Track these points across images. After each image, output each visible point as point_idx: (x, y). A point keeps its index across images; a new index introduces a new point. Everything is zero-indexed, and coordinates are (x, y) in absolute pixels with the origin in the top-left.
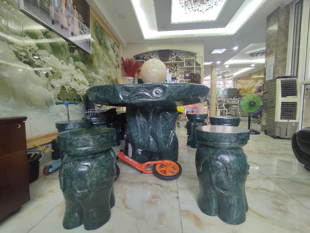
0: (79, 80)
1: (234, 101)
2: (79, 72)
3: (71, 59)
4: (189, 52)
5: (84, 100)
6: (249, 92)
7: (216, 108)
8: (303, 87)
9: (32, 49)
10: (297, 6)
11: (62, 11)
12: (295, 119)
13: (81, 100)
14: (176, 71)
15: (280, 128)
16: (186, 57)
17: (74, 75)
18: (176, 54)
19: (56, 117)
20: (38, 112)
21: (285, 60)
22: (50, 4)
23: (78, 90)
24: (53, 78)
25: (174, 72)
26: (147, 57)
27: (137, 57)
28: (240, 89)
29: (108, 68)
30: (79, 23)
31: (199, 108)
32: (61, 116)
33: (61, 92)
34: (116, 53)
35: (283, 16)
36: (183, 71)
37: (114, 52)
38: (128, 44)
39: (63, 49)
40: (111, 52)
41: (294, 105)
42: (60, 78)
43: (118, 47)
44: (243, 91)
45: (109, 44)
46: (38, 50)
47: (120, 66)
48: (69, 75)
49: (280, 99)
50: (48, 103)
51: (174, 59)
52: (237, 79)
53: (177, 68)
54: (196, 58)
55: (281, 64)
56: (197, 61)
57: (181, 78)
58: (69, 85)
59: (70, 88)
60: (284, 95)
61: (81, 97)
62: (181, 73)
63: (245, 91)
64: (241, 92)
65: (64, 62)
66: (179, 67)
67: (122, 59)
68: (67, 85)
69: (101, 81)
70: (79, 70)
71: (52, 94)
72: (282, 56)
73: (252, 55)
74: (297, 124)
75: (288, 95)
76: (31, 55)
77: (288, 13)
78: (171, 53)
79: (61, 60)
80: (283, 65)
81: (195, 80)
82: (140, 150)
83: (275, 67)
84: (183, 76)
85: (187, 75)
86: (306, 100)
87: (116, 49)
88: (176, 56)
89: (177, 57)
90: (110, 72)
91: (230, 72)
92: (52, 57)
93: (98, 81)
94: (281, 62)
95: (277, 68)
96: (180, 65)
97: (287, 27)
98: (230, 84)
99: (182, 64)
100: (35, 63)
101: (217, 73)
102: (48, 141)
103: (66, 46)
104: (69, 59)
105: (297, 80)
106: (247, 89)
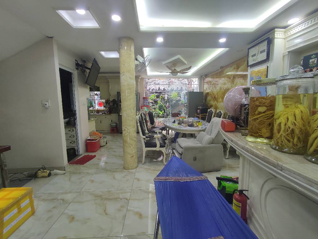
6: (221, 100)
28: (208, 93)
44: (212, 97)
52: (203, 77)
63: (215, 97)
64: (209, 98)
106: (217, 94)
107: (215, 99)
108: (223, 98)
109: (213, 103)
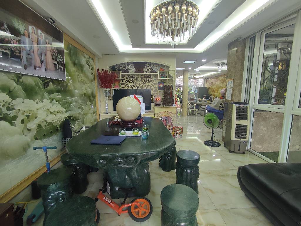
0: (54, 111)
1: (204, 101)
2: (55, 104)
3: (46, 94)
4: (162, 65)
5: (61, 129)
6: (217, 92)
7: (188, 108)
8: (253, 110)
9: (6, 103)
10: (251, 40)
11: (33, 52)
12: (246, 139)
13: (58, 130)
14: (151, 81)
15: (235, 145)
16: (160, 69)
17: (50, 109)
18: (150, 66)
19: (34, 158)
20: (16, 162)
21: (241, 84)
22: (21, 50)
23: (54, 121)
24: (29, 122)
25: (149, 82)
26: (122, 67)
27: (113, 68)
28: (209, 88)
29: (84, 85)
30: (52, 55)
31: (172, 118)
32: (39, 154)
33: (37, 131)
34: (91, 68)
35: (241, 47)
36: (157, 82)
37: (89, 66)
38: (103, 55)
39: (37, 88)
40: (86, 68)
41: (245, 127)
42: (36, 118)
43: (93, 60)
45: (83, 61)
46: (12, 101)
47: (96, 79)
48: (44, 111)
49: (235, 122)
50: (25, 148)
51: (148, 70)
52: (206, 79)
53: (151, 78)
54: (169, 71)
55: (238, 88)
56: (170, 74)
57: (155, 88)
58: (45, 121)
59: (47, 123)
60: (238, 119)
61: (58, 127)
62: (155, 84)
64: (210, 91)
65: (39, 101)
66: (154, 78)
67: (98, 71)
68: (43, 121)
69: (77, 102)
70: (54, 101)
71: (28, 138)
72: (238, 81)
73: (218, 64)
74: (247, 142)
75: (241, 119)
76: (5, 109)
77: (245, 45)
78: (146, 65)
79: (35, 100)
80: (239, 89)
81: (168, 93)
82: (117, 188)
83: (233, 90)
84: (157, 86)
85: (161, 86)
86: (255, 119)
87: (91, 62)
88: (151, 67)
89: (151, 69)
90: (85, 89)
91: (201, 74)
92: (27, 101)
93: (74, 103)
94: (237, 86)
95: (235, 91)
96: (154, 76)
97: (244, 57)
98: (201, 83)
99: (156, 76)
100: (10, 116)
101: (189, 77)
102: (28, 185)
103: (40, 84)
104: (44, 96)
105: (248, 107)
106: (215, 89)
107: (213, 91)
108: (218, 91)
109: (212, 93)
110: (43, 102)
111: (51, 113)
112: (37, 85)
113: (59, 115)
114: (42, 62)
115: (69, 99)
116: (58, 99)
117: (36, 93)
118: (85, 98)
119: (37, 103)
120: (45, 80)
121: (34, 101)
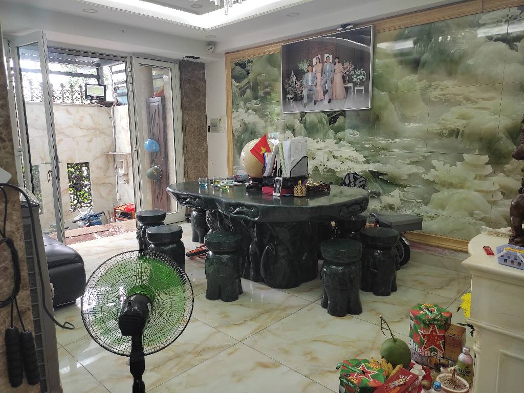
0: (341, 156)
3: (331, 132)
17: (334, 151)
23: (339, 171)
30: (343, 76)
39: (319, 126)
42: (313, 158)
48: (325, 153)
58: (324, 165)
59: (326, 168)
65: (319, 140)
68: (321, 165)
92: (307, 139)
104: (328, 134)
110: (324, 141)
111: (335, 157)
112: (321, 121)
113: (349, 164)
114: (325, 92)
115: (381, 141)
116: (352, 139)
117: (318, 131)
118: (457, 142)
119: (317, 142)
120: (332, 114)
121: (314, 140)
